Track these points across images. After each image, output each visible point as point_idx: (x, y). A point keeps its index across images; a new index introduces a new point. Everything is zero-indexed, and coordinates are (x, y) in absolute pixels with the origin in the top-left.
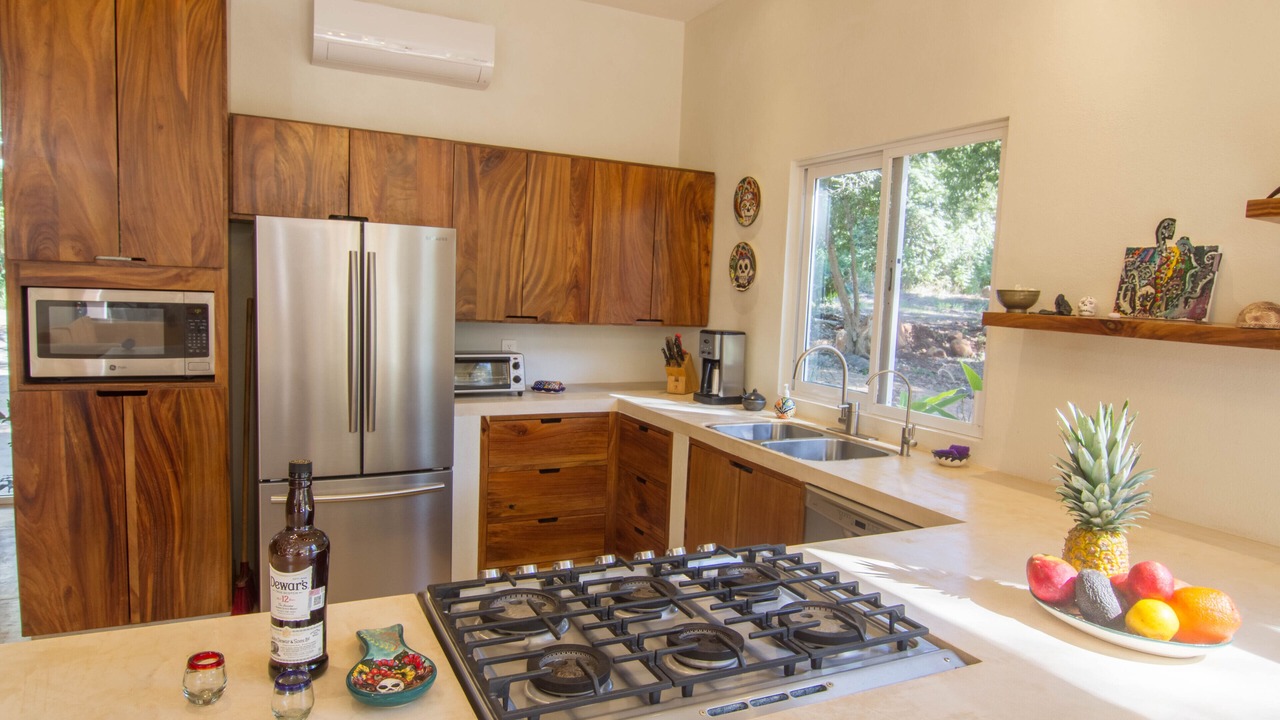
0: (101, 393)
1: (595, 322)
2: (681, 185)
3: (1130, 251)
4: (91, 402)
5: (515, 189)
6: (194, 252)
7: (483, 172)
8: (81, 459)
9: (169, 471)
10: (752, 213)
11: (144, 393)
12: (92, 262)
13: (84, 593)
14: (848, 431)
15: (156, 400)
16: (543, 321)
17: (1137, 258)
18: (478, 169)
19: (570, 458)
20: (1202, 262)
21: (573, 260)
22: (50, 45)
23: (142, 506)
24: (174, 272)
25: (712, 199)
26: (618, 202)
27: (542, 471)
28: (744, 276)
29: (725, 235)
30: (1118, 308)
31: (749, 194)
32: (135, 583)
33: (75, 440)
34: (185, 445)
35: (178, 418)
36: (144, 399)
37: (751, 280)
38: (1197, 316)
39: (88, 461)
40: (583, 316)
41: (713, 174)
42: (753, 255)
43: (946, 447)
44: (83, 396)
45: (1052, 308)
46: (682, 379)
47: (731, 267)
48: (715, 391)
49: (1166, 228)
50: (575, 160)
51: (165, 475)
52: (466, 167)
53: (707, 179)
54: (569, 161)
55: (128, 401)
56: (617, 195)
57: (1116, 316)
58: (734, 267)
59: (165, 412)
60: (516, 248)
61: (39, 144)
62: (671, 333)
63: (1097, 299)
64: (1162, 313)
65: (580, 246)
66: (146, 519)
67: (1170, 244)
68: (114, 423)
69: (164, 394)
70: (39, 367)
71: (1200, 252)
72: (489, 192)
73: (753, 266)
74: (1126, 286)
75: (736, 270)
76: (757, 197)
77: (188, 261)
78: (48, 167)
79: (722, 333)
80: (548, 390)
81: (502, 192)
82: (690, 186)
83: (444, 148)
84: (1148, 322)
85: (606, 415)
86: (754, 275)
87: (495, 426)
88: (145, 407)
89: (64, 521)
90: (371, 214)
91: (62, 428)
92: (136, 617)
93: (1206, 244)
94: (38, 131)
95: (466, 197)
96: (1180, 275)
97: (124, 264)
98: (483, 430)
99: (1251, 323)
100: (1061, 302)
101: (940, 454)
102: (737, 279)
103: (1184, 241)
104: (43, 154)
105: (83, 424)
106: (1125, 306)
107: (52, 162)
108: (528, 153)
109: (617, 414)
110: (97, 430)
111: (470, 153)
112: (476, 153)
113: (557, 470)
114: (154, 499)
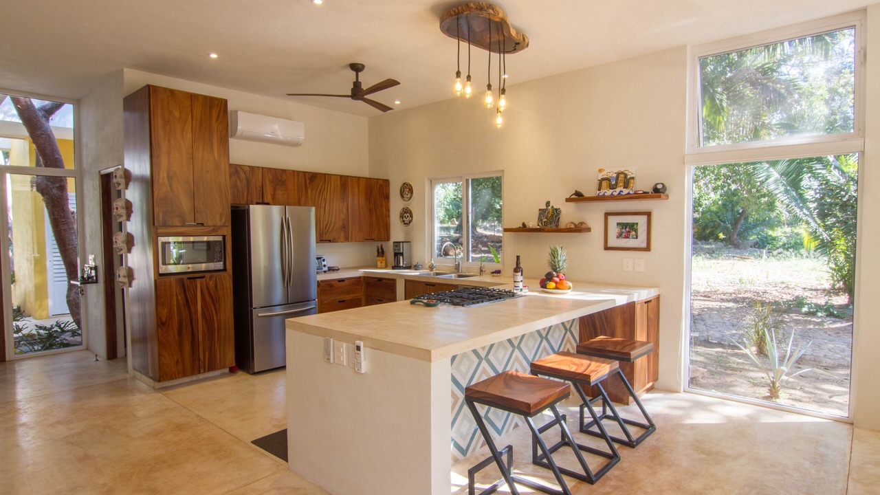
0: (189, 278)
1: (351, 241)
2: (378, 185)
3: (540, 210)
4: (185, 282)
5: (321, 189)
6: (221, 220)
7: (310, 183)
8: (182, 305)
9: (213, 308)
10: (409, 196)
11: (203, 277)
12: (184, 226)
13: (183, 362)
14: (458, 272)
15: (208, 280)
16: (333, 242)
17: (542, 212)
18: (308, 182)
19: (348, 296)
20: (557, 212)
21: (343, 216)
22: (169, 141)
23: (204, 323)
24: (212, 228)
25: (389, 190)
26: (357, 193)
27: (339, 302)
28: (407, 220)
29: (396, 205)
30: (538, 225)
31: (407, 190)
32: (201, 356)
33: (180, 298)
34: (219, 297)
35: (216, 286)
36: (204, 279)
37: (410, 222)
38: (557, 226)
39: (184, 306)
40: (347, 239)
41: (388, 180)
42: (411, 212)
43: (494, 271)
44: (182, 279)
45: (521, 226)
46: (384, 262)
47: (400, 217)
48: (401, 265)
49: (548, 204)
50: (341, 177)
51: (212, 310)
52: (304, 181)
53: (387, 182)
54: (339, 178)
55: (198, 280)
56: (356, 190)
57: (538, 227)
58: (402, 216)
59: (211, 284)
60: (322, 213)
61: (166, 180)
62: (379, 244)
63: (533, 223)
64: (549, 226)
65: (345, 211)
66: (205, 329)
67: (549, 208)
68: (194, 290)
69: (211, 278)
70: (163, 269)
71: (556, 210)
72: (312, 191)
73: (411, 216)
74: (540, 219)
75: (403, 218)
76: (411, 190)
77: (219, 224)
78: (169, 188)
79: (403, 242)
80: (333, 270)
81: (316, 191)
82: (381, 185)
83: (296, 174)
84: (546, 228)
85: (360, 277)
86: (412, 220)
87: (322, 284)
88: (204, 283)
89: (176, 332)
90: (271, 202)
91: (175, 293)
92: (202, 371)
93: (558, 208)
94: (165, 175)
95: (304, 193)
96: (552, 216)
97: (194, 226)
98: (318, 286)
99: (568, 227)
100: (524, 224)
101: (493, 273)
102: (404, 221)
103: (552, 207)
104: (167, 184)
105: (183, 291)
106: (540, 224)
107: (171, 186)
108: (325, 174)
109: (364, 277)
110: (187, 293)
111: (305, 175)
112: (307, 174)
113: (344, 301)
114: (208, 320)
